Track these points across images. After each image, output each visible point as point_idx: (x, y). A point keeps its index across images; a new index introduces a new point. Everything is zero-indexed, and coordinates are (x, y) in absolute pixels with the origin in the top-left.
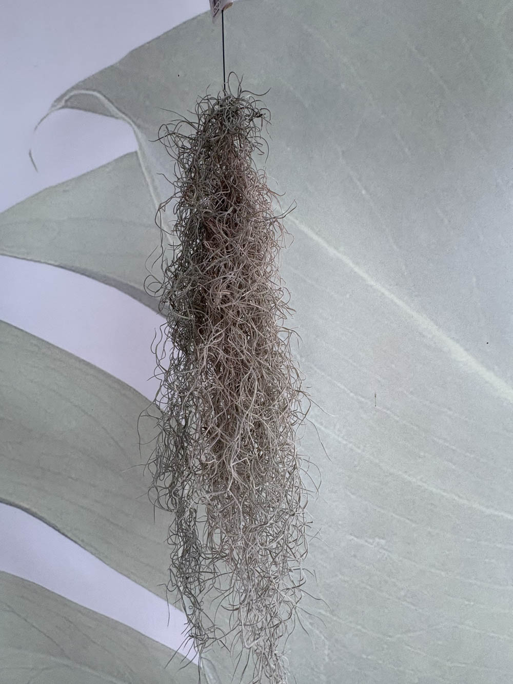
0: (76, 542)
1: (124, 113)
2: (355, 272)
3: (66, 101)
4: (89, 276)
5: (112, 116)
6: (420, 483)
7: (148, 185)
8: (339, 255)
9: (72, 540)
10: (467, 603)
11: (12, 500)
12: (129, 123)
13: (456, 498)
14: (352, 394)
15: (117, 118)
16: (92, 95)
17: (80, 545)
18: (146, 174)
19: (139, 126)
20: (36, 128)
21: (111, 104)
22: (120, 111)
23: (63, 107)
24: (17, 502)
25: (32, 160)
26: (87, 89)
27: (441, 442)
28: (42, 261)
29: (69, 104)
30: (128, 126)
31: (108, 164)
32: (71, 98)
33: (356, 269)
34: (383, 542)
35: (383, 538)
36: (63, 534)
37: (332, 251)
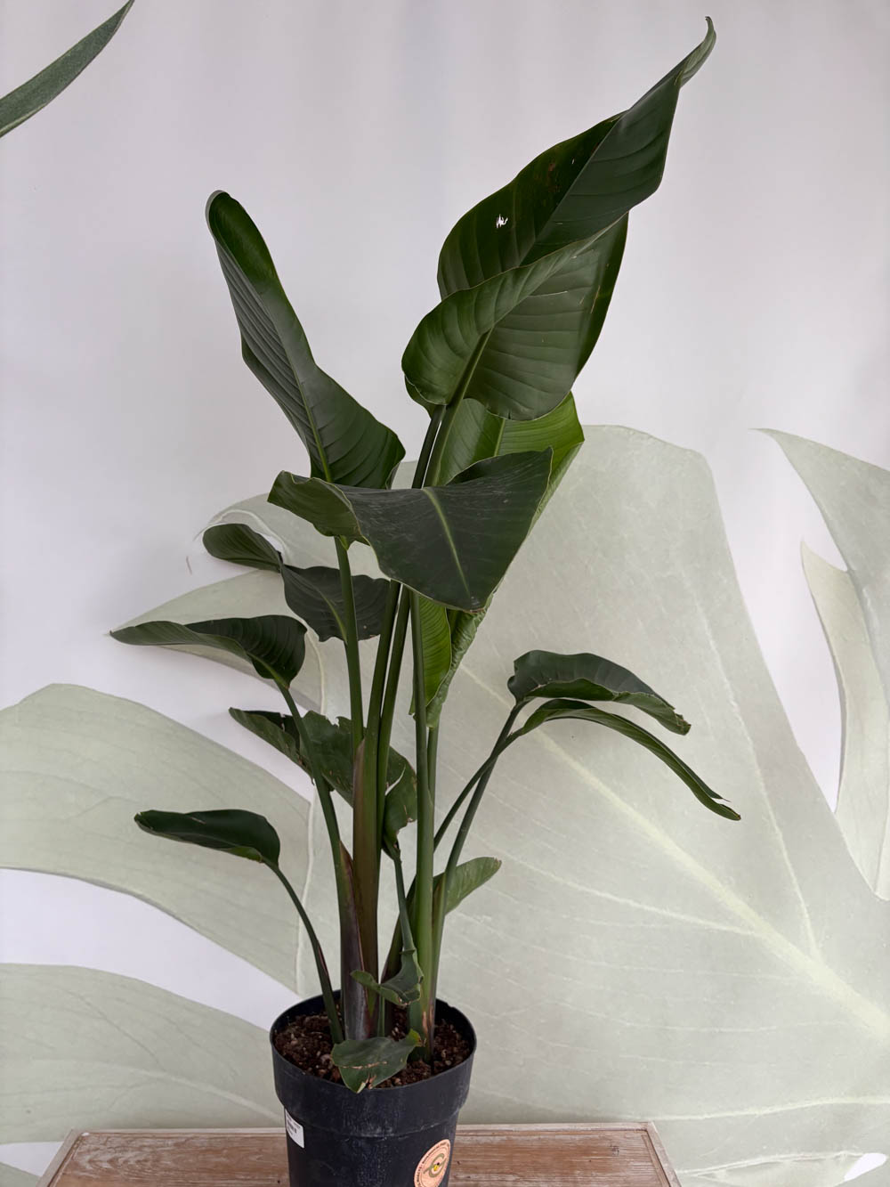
0: (191, 927)
1: (275, 532)
3: (224, 517)
6: (521, 862)
9: (188, 925)
10: (565, 979)
11: (125, 886)
13: (553, 876)
16: (247, 514)
17: (196, 930)
19: (288, 545)
20: (195, 538)
22: (272, 530)
24: (131, 888)
25: (189, 566)
26: (244, 510)
27: (538, 823)
32: (228, 515)
34: (489, 919)
35: (490, 916)
36: (178, 919)
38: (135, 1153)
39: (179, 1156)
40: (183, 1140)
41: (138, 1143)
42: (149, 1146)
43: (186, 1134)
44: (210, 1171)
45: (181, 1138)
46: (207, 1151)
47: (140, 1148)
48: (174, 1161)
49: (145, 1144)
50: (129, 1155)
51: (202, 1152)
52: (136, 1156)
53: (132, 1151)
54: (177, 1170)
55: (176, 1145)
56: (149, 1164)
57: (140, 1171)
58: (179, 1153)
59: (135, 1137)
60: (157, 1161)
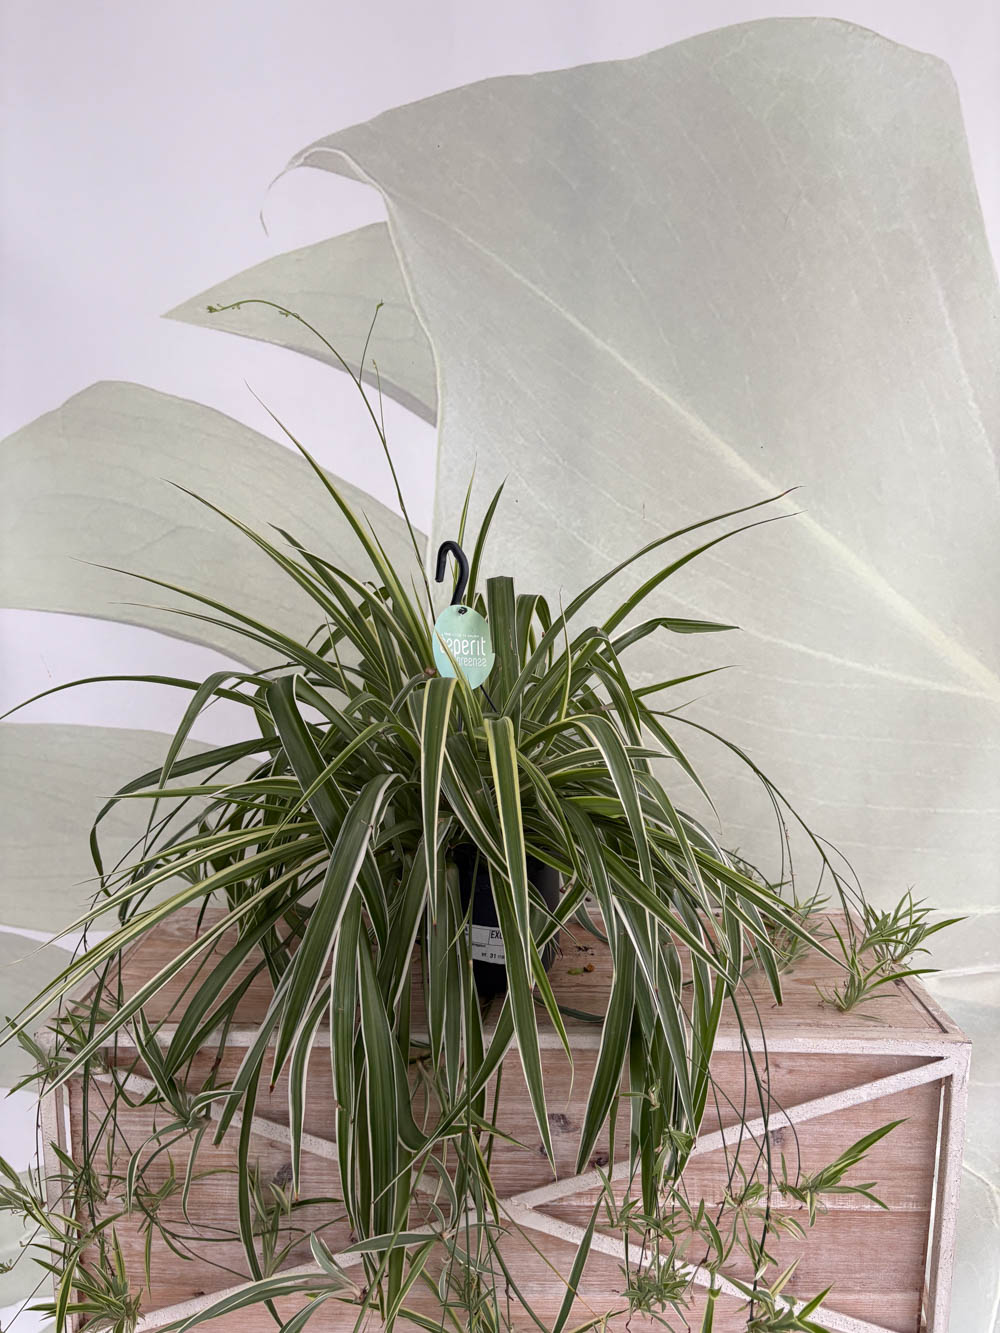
1: (373, 178)
2: (624, 367)
4: (319, 360)
5: (359, 180)
7: (397, 260)
8: (607, 348)
12: (378, 189)
14: (618, 505)
15: (365, 183)
16: (336, 154)
18: (396, 248)
19: (390, 195)
20: (270, 187)
21: (357, 167)
22: (369, 175)
23: (302, 165)
25: (263, 223)
26: (331, 147)
28: (267, 339)
29: (309, 161)
30: (378, 192)
31: (352, 232)
32: (310, 155)
33: (625, 363)
37: (598, 343)
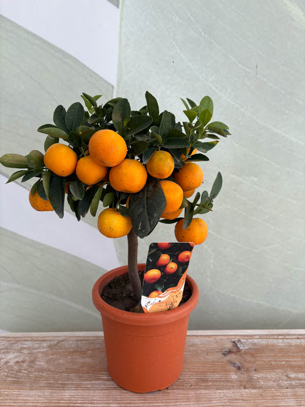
38: (15, 354)
39: (51, 357)
40: (56, 342)
41: (19, 346)
42: (28, 348)
43: (58, 337)
44: (77, 371)
45: (54, 340)
46: (75, 352)
47: (20, 350)
48: (47, 362)
49: (25, 346)
50: (11, 356)
51: (70, 353)
52: (16, 357)
53: (13, 353)
54: (48, 370)
55: (51, 347)
56: (25, 365)
57: (17, 372)
58: (52, 354)
59: (17, 340)
60: (33, 362)
